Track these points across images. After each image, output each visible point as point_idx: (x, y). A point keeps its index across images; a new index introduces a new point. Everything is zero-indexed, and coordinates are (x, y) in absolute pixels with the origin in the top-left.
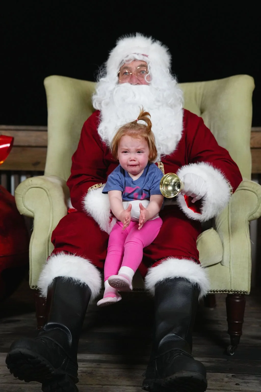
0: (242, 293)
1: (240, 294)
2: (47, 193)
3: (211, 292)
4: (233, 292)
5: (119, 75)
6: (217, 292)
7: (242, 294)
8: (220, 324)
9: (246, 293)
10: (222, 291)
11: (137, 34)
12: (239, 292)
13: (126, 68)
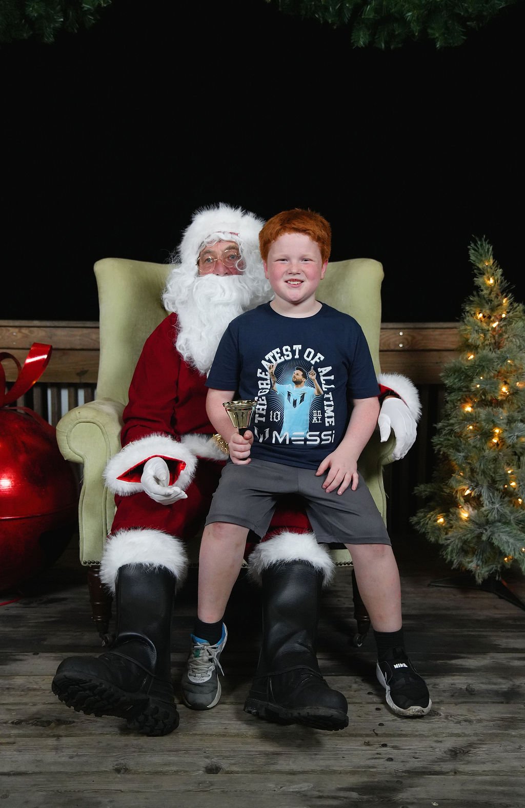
2: (101, 429)
5: (198, 263)
6: (341, 565)
8: (340, 597)
11: (221, 204)
13: (209, 252)
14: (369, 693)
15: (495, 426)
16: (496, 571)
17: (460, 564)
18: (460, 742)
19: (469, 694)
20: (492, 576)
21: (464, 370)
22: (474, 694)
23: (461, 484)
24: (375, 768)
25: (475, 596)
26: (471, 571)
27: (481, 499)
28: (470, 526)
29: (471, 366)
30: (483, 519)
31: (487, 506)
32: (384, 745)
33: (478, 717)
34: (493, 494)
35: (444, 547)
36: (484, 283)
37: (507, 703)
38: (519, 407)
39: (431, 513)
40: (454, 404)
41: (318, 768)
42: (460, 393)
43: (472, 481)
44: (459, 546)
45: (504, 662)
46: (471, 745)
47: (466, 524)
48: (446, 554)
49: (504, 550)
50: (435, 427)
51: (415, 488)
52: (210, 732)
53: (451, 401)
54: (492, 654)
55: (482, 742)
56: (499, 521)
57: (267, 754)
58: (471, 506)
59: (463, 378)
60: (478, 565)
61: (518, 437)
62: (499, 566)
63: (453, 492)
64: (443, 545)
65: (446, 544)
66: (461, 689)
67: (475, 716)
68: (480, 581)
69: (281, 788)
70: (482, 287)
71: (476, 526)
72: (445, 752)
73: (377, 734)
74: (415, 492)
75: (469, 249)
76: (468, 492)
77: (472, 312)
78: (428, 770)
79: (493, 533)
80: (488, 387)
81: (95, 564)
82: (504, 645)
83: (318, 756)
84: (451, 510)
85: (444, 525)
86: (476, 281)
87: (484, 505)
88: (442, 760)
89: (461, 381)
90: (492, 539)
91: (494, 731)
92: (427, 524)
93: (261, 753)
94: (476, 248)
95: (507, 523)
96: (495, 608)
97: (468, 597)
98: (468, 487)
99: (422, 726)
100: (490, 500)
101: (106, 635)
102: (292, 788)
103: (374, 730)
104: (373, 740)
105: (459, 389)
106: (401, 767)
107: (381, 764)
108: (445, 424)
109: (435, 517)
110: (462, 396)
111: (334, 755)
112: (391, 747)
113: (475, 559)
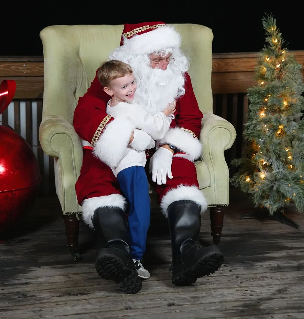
0: (223, 206)
1: (221, 207)
4: (217, 206)
9: (226, 205)
12: (221, 205)
14: (230, 271)
15: (280, 123)
16: (282, 207)
17: (260, 204)
18: (281, 287)
19: (279, 269)
20: (279, 210)
21: (262, 93)
22: (282, 268)
23: (261, 158)
24: (246, 299)
26: (267, 208)
27: (272, 166)
28: (266, 182)
29: (265, 90)
30: (273, 178)
31: (275, 170)
32: (246, 290)
33: (286, 277)
34: (279, 164)
35: (252, 195)
36: (272, 42)
37: (299, 271)
38: (292, 113)
39: (242, 175)
40: (256, 112)
41: (220, 301)
42: (258, 105)
43: (268, 157)
44: (261, 194)
45: (293, 253)
46: (286, 288)
47: (264, 181)
48: (254, 199)
49: (286, 194)
50: (245, 126)
51: (232, 161)
52: (160, 292)
53: (253, 110)
54: (286, 251)
55: (291, 287)
56: (283, 179)
57: (193, 297)
58: (266, 171)
59: (261, 97)
60: (270, 205)
61: (293, 130)
62: (283, 204)
63: (256, 163)
64: (251, 194)
65: (252, 193)
66: (274, 266)
67: (285, 277)
68: (272, 213)
69: (207, 308)
70: (271, 44)
71: (270, 182)
72: (275, 291)
73: (241, 287)
74: (232, 164)
75: (262, 21)
76: (265, 163)
77: (264, 57)
78: (270, 298)
79: (279, 186)
80: (277, 103)
81: (72, 214)
82: (290, 246)
83: (218, 297)
84: (255, 173)
85: (250, 182)
86: (267, 40)
87: (274, 170)
88: (274, 294)
89: (259, 99)
90: (279, 189)
91: (296, 282)
92: (240, 181)
93: (190, 297)
94: (267, 21)
95: (287, 180)
96: (281, 228)
97: (264, 224)
98: (264, 160)
99: (261, 282)
100: (277, 167)
101: (76, 254)
102: (212, 308)
103: (239, 285)
104: (240, 289)
105: (258, 103)
106: (257, 298)
107: (248, 297)
108: (250, 124)
109: (244, 178)
110: (260, 107)
111: (224, 295)
112: (249, 291)
113: (269, 201)
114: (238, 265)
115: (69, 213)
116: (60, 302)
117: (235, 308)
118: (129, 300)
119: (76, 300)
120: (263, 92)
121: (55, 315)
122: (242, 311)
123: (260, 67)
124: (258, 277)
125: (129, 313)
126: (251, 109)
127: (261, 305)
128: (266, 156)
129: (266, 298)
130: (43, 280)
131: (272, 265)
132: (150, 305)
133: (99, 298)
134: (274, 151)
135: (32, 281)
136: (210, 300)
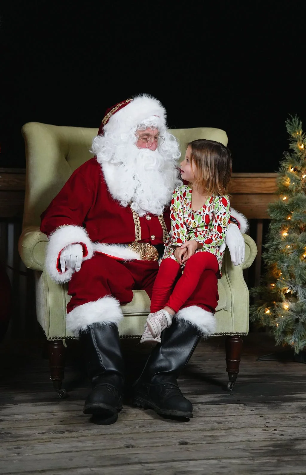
0: (242, 334)
1: (239, 335)
3: (216, 335)
4: (234, 334)
6: (221, 334)
7: (241, 336)
9: (246, 334)
10: (225, 333)
12: (239, 333)
14: (252, 410)
17: (283, 342)
21: (285, 207)
23: (284, 286)
24: (276, 438)
25: (290, 365)
26: (290, 346)
27: (297, 295)
30: (299, 308)
31: (301, 300)
32: (276, 430)
35: (273, 328)
36: (298, 148)
39: (260, 307)
40: (277, 231)
41: (245, 440)
42: (280, 223)
43: (291, 284)
44: (284, 328)
47: (288, 312)
48: (275, 333)
53: (274, 229)
57: (210, 436)
58: (289, 301)
59: (283, 212)
60: (295, 341)
63: (278, 291)
64: (272, 327)
65: (274, 326)
68: (297, 352)
69: (228, 447)
70: (296, 151)
71: (294, 314)
73: (267, 427)
75: (286, 124)
76: (288, 291)
77: (287, 167)
80: (302, 219)
81: (57, 339)
84: (276, 304)
85: (270, 314)
86: (291, 146)
87: (300, 299)
89: (282, 215)
92: (257, 315)
93: (206, 436)
94: (291, 123)
97: (287, 366)
98: (288, 288)
99: (292, 422)
100: (303, 295)
101: (61, 390)
102: (235, 447)
103: (265, 425)
104: (267, 429)
105: (280, 221)
106: (290, 438)
107: (278, 437)
108: (271, 245)
109: (263, 311)
110: (282, 225)
111: (248, 435)
112: (278, 431)
113: (293, 337)
114: (261, 405)
115: (54, 338)
116: (42, 439)
117: (264, 448)
118: (129, 438)
119: (63, 438)
120: (287, 207)
121: (37, 453)
122: (274, 451)
123: (283, 179)
124: (288, 417)
125: (131, 451)
126: (272, 227)
127: (295, 445)
128: (290, 282)
129: (300, 438)
130: (20, 417)
131: (303, 405)
132: (156, 443)
133: (92, 435)
134: (300, 276)
135: (6, 418)
136: (232, 439)
